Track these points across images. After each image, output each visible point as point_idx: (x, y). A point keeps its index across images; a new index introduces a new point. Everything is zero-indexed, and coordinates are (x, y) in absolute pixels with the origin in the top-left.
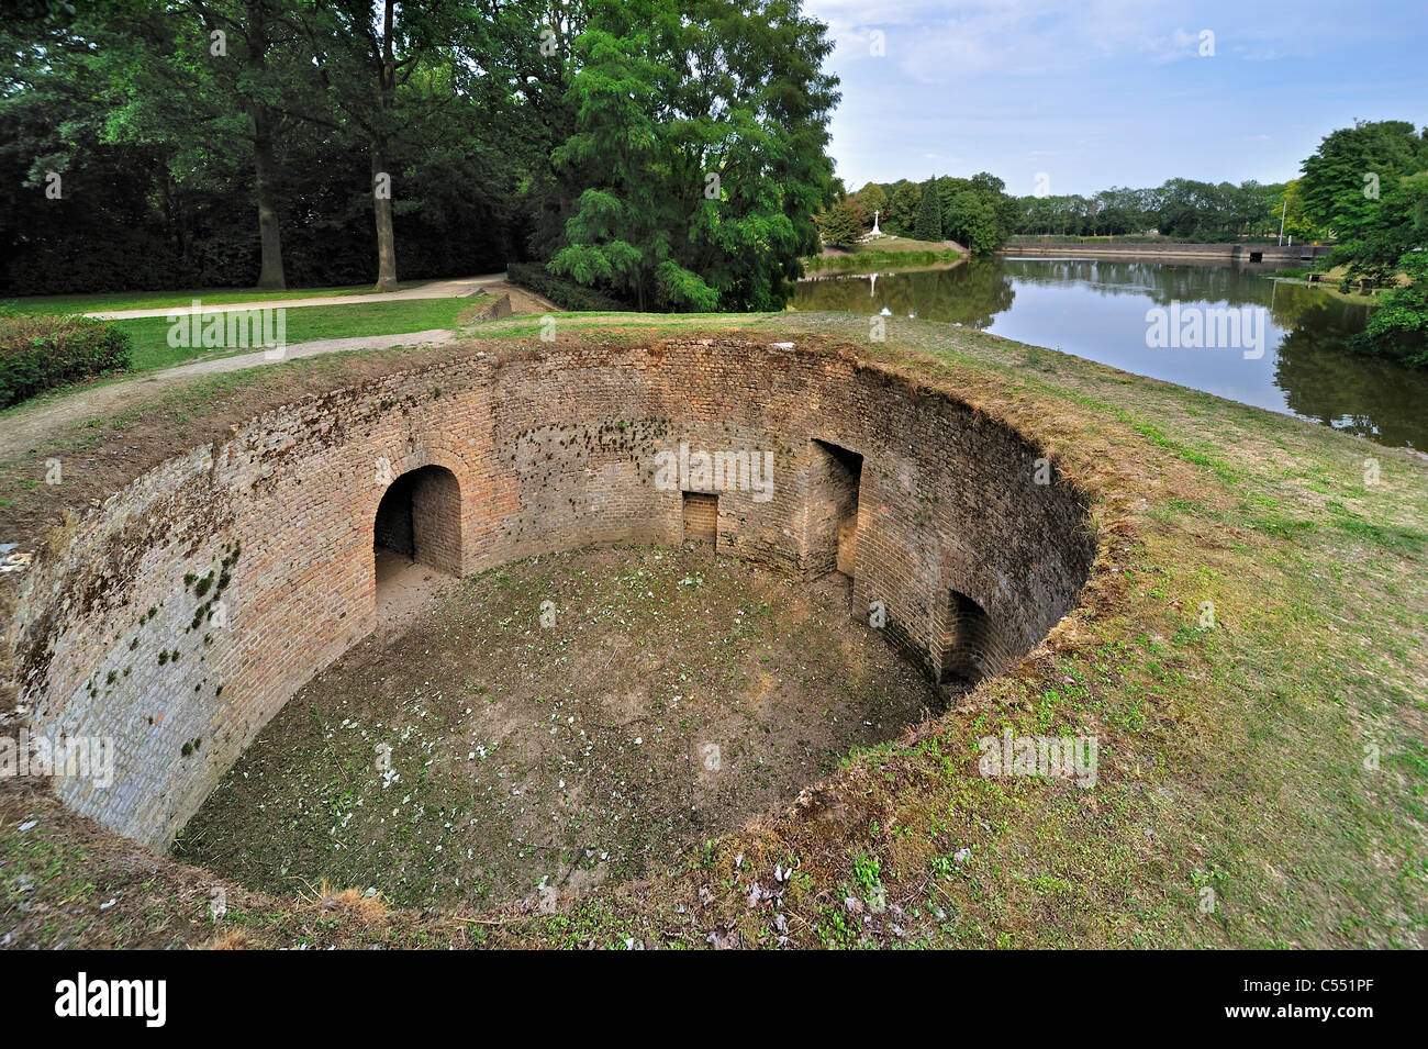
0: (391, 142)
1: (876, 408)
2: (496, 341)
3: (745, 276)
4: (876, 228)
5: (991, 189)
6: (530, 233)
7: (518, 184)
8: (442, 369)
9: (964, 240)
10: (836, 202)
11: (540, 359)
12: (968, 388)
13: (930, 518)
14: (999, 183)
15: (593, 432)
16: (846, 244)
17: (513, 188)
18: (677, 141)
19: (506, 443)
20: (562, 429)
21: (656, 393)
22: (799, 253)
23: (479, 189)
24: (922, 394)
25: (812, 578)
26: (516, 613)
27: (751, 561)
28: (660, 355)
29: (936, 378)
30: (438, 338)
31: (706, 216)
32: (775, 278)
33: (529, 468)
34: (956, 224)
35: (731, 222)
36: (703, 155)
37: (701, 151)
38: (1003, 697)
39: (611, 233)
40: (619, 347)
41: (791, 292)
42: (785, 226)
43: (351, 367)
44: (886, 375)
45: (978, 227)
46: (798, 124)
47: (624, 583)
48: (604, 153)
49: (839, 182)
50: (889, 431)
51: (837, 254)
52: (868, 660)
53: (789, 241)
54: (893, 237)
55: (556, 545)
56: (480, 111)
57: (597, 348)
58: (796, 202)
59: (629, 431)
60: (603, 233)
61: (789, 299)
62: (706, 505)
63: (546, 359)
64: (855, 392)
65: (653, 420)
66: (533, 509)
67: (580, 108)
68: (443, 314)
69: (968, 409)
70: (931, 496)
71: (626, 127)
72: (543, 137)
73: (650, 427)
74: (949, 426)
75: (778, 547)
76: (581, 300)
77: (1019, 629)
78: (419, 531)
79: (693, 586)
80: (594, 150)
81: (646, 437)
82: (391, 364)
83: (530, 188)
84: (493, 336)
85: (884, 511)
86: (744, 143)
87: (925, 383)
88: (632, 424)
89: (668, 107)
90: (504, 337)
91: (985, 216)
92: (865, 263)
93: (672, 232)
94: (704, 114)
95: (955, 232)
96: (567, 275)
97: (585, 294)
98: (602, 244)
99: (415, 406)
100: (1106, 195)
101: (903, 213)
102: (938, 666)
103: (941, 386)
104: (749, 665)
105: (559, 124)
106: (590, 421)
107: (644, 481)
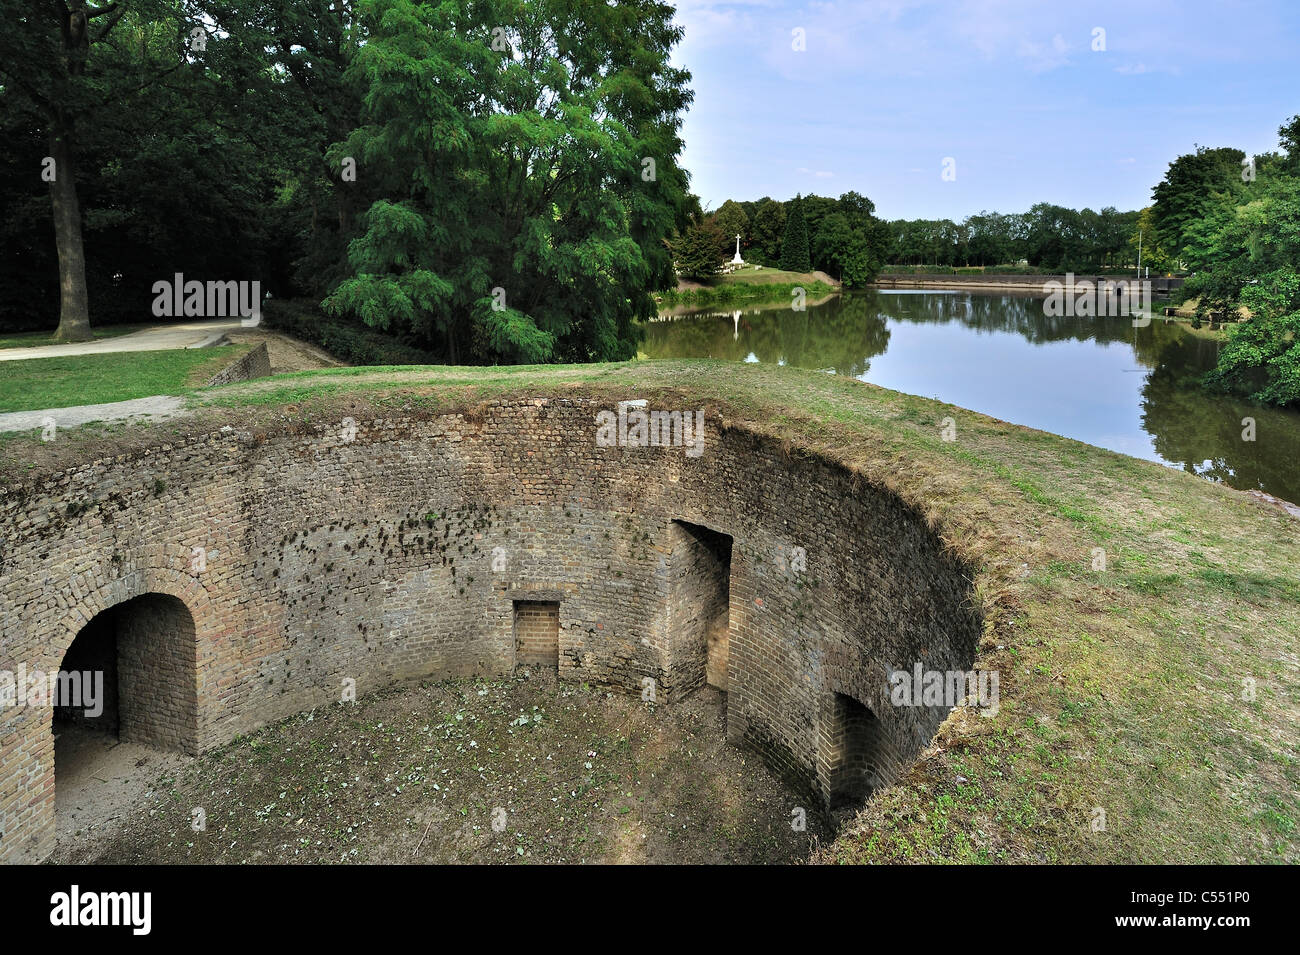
0: (81, 124)
1: (745, 477)
2: (251, 411)
3: (586, 316)
4: (738, 255)
5: (860, 211)
6: (296, 258)
7: (277, 190)
8: (167, 452)
9: (834, 271)
10: (691, 224)
11: (315, 433)
12: (845, 448)
13: (810, 607)
14: (868, 205)
15: (391, 529)
16: (705, 276)
17: (270, 196)
18: (496, 141)
19: (265, 554)
20: (347, 528)
21: (476, 471)
22: (650, 287)
23: (221, 196)
24: (796, 457)
25: (678, 697)
26: (282, 796)
27: (603, 683)
28: (480, 420)
29: (811, 438)
30: (161, 408)
31: (535, 239)
32: (623, 317)
33: (300, 587)
34: (826, 251)
35: (567, 246)
36: (530, 161)
37: (527, 156)
38: (895, 810)
39: (411, 260)
40: (424, 412)
41: (642, 336)
42: (632, 252)
43: (17, 454)
44: (755, 436)
45: (849, 256)
46: (645, 126)
47: (437, 733)
48: (400, 153)
49: (694, 200)
50: (759, 503)
51: (695, 288)
52: (748, 794)
53: (637, 271)
54: (757, 267)
56: (221, 88)
57: (395, 415)
58: (645, 224)
59: (440, 525)
60: (399, 259)
61: (640, 344)
62: (544, 617)
63: (323, 432)
64: (721, 459)
65: (473, 508)
66: (305, 645)
67: (366, 91)
68: (165, 373)
69: (839, 470)
70: (810, 580)
71: (430, 120)
72: (315, 128)
73: (468, 517)
74: (826, 494)
75: (635, 662)
76: (372, 350)
77: (910, 730)
79: (529, 727)
80: (386, 149)
81: (463, 532)
82: (86, 448)
83: (295, 196)
84: (245, 402)
85: (759, 604)
86: (581, 146)
87: (799, 443)
88: (444, 516)
89: (483, 97)
90: (264, 403)
91: (855, 242)
92: (726, 298)
93: (491, 260)
94: (530, 107)
95: (824, 260)
96: (351, 317)
97: (375, 341)
98: (399, 274)
99: (123, 508)
100: (977, 221)
101: (768, 238)
102: (826, 788)
103: (816, 447)
104: (605, 822)
105: (336, 112)
106: (387, 515)
107: (462, 591)
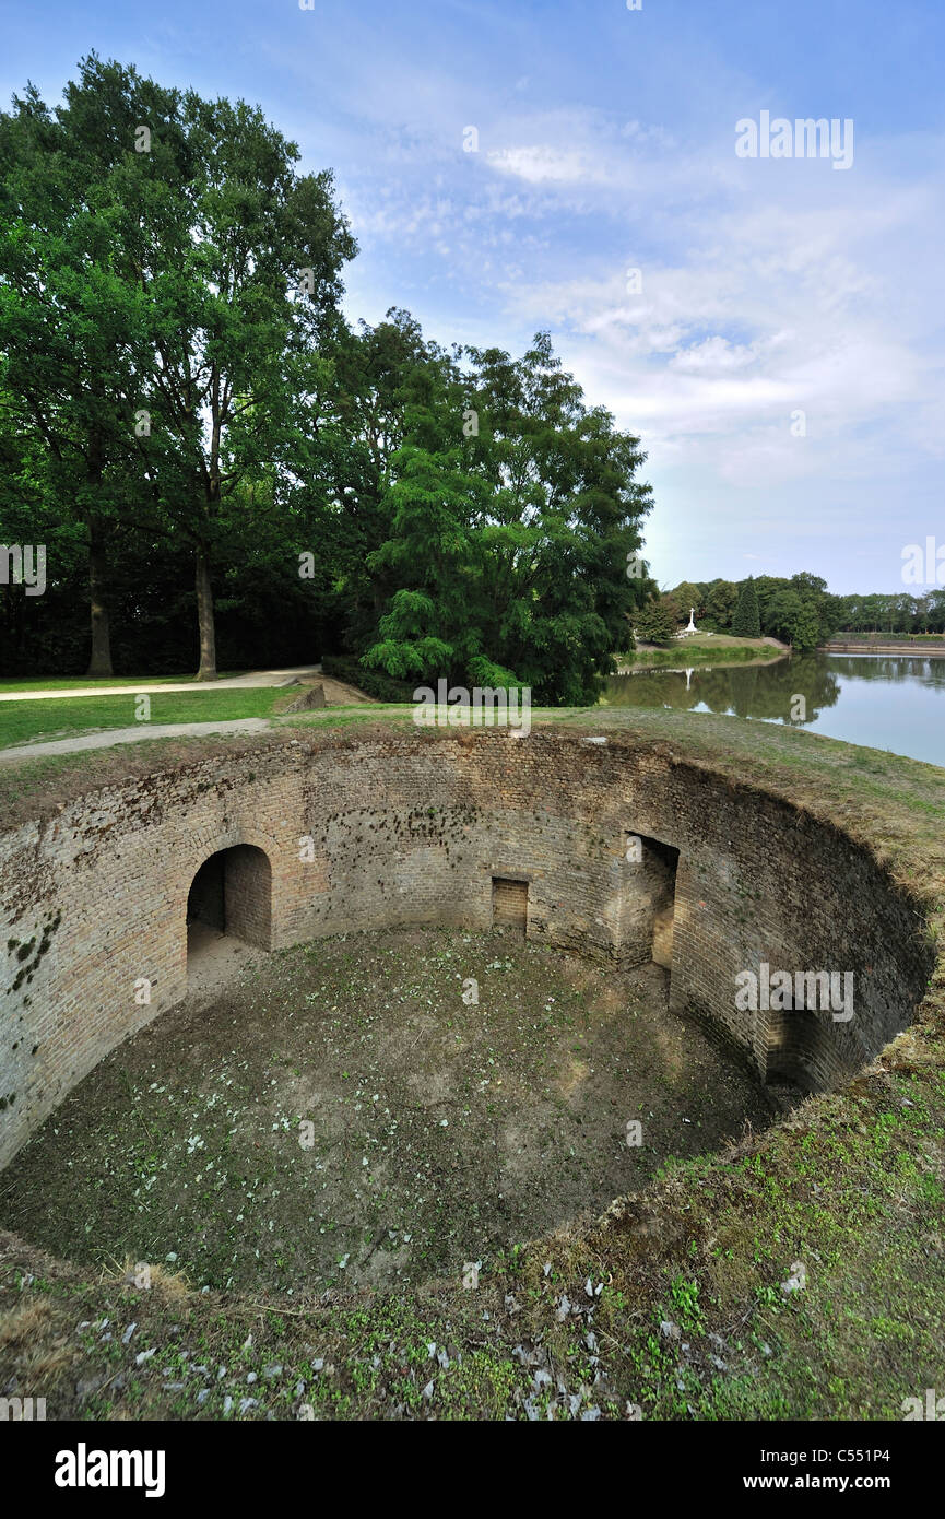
0: (214, 547)
1: (692, 804)
2: (309, 730)
3: (556, 671)
4: (691, 625)
5: (812, 588)
6: (345, 628)
7: (334, 583)
8: (257, 755)
9: (784, 637)
10: (649, 601)
11: (351, 748)
12: (790, 788)
13: (751, 914)
14: (819, 583)
15: (403, 817)
16: (661, 640)
17: (329, 587)
18: (489, 545)
19: (317, 826)
20: (372, 814)
21: (466, 782)
22: (611, 649)
23: (297, 588)
24: (742, 791)
25: (626, 968)
26: (323, 988)
27: (563, 948)
28: (470, 745)
29: (756, 777)
30: (253, 726)
31: (517, 615)
32: (588, 672)
33: (339, 850)
34: (776, 621)
35: (543, 620)
36: (515, 559)
37: (513, 555)
38: (833, 1116)
39: (423, 629)
40: (430, 736)
41: (604, 687)
42: (597, 624)
43: (171, 752)
44: (703, 772)
45: (799, 625)
46: (610, 529)
47: (431, 964)
48: (418, 556)
49: (652, 583)
50: (706, 827)
51: (652, 650)
52: (687, 1055)
53: (601, 638)
54: (709, 634)
55: (363, 924)
56: (298, 518)
57: (408, 738)
58: (608, 603)
59: (439, 817)
60: (415, 630)
61: (601, 693)
62: (517, 891)
63: (358, 747)
64: (671, 787)
65: (463, 807)
66: (341, 889)
67: (395, 516)
68: (259, 703)
69: (785, 806)
70: (752, 892)
71: (439, 533)
72: (359, 542)
73: (459, 814)
74: (771, 824)
75: (590, 936)
76: (393, 691)
77: (851, 1034)
78: (230, 905)
79: (502, 971)
80: (407, 554)
81: (455, 824)
82: (210, 750)
83: (345, 586)
84: (307, 725)
85: (702, 905)
86: (557, 547)
87: (745, 781)
88: (441, 811)
89: (480, 514)
90: (317, 726)
91: (806, 614)
92: (680, 658)
93: (483, 630)
94: (516, 520)
95: (775, 629)
96: (379, 668)
97: (396, 685)
98: (414, 640)
99: (230, 789)
101: (719, 611)
102: (762, 1064)
103: (761, 785)
104: (560, 1053)
105: (373, 530)
106: (400, 807)
107: (453, 866)
